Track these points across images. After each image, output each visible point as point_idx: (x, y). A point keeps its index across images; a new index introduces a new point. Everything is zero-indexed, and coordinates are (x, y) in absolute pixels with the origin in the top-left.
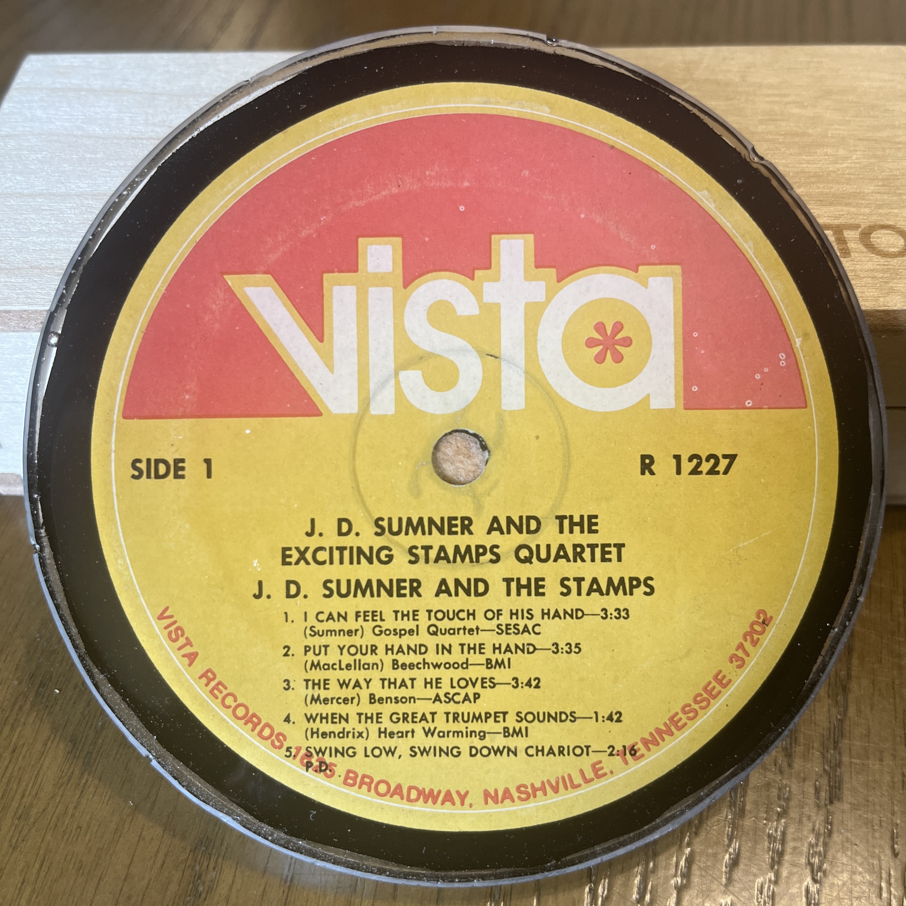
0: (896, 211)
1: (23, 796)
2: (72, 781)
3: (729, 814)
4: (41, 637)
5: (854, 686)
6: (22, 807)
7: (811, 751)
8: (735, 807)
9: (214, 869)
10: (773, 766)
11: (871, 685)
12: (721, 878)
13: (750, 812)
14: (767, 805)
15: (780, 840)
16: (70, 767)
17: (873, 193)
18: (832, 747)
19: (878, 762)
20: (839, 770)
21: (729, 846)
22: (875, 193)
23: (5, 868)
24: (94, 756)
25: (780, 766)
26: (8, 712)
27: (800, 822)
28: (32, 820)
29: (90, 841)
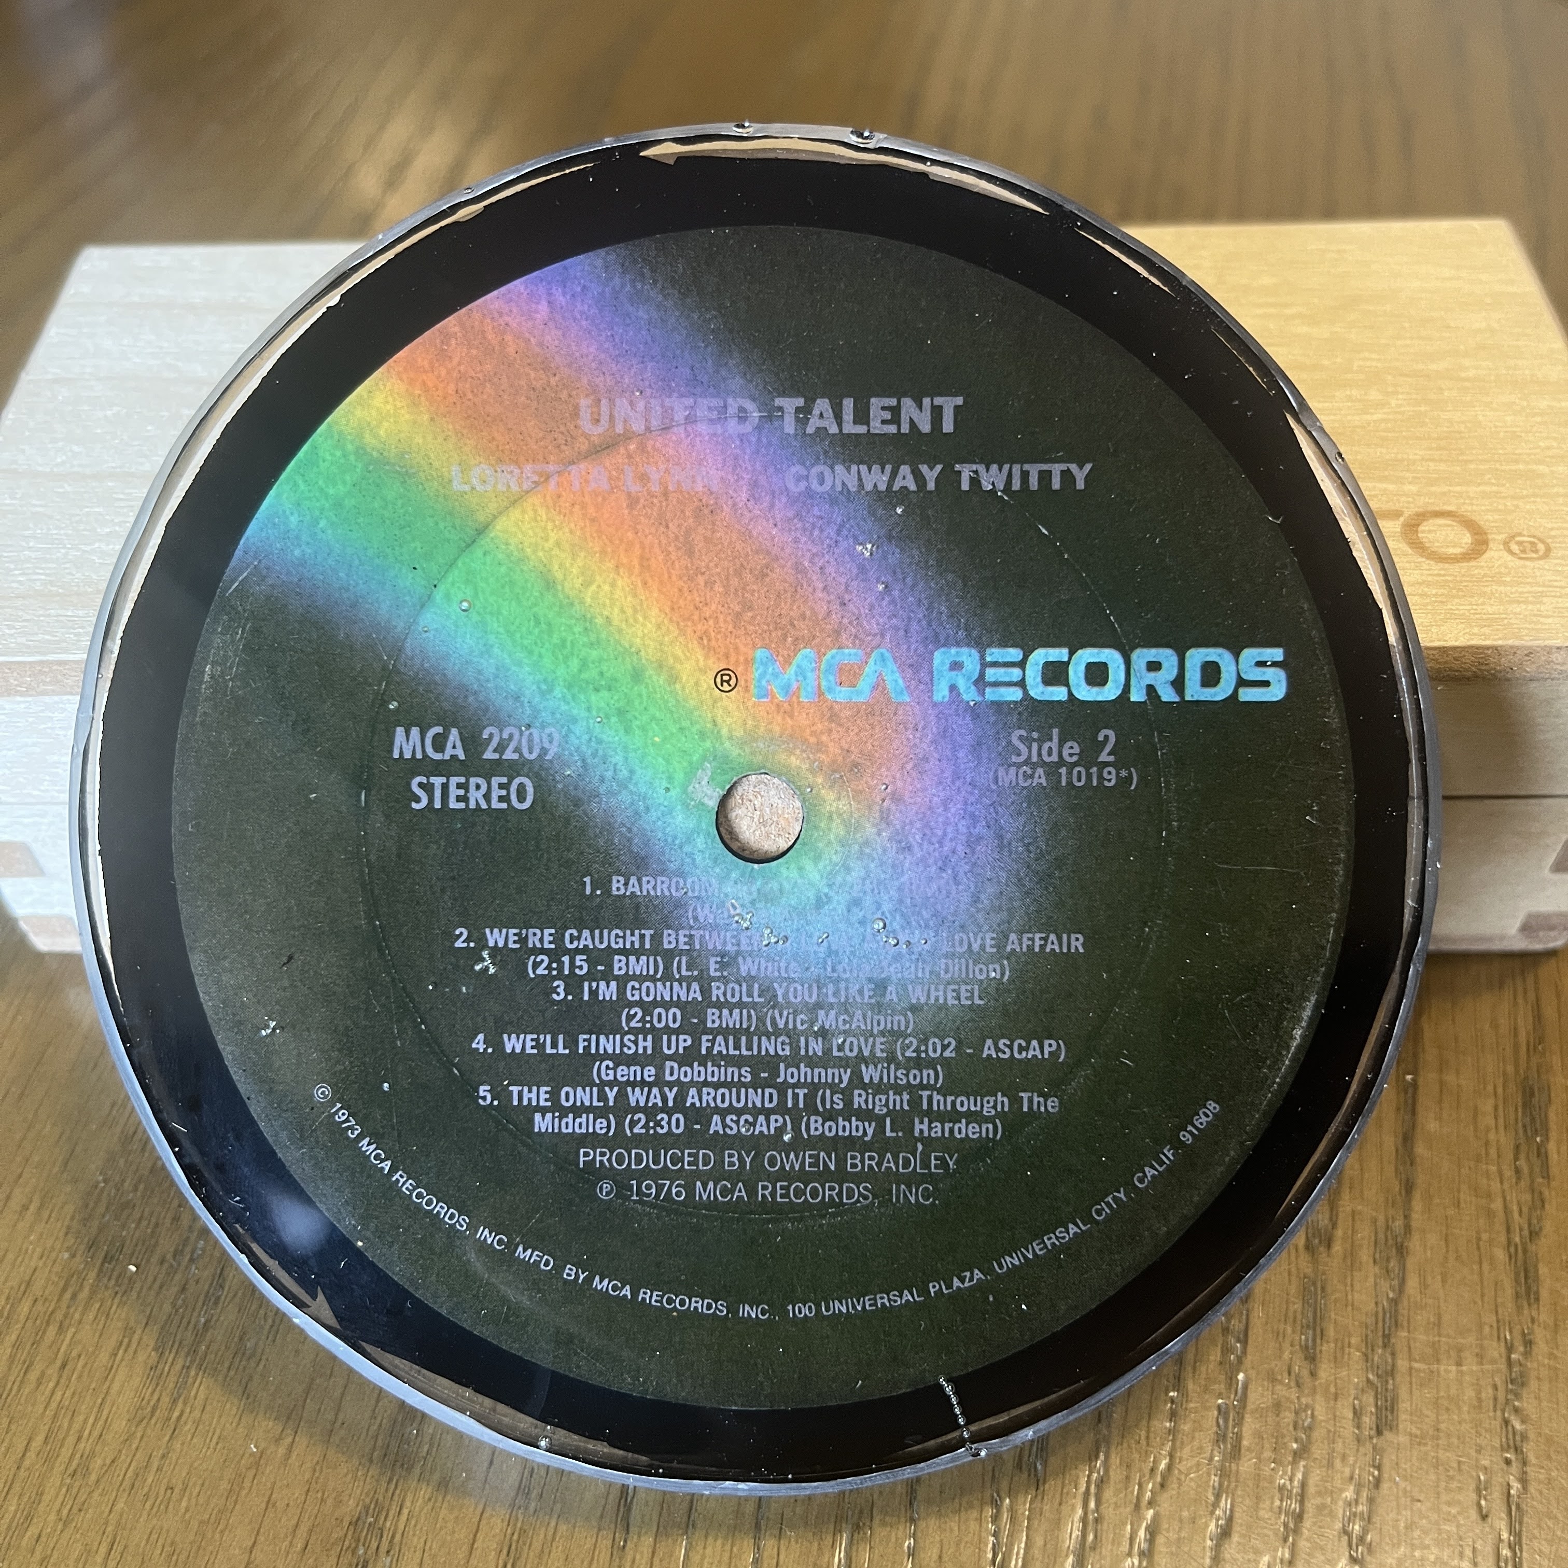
0: (1458, 489)
1: (79, 1439)
2: (157, 1413)
3: (1216, 1453)
4: (105, 1181)
5: (1414, 1244)
6: (78, 1456)
7: (1347, 1350)
8: (1224, 1441)
9: (388, 1552)
10: (1286, 1375)
11: (1443, 1243)
12: (1203, 1558)
13: (1249, 1449)
14: (1277, 1438)
15: (1297, 1494)
16: (154, 1390)
17: (1423, 460)
18: (1381, 1343)
19: (1454, 1368)
20: (1391, 1382)
21: (1216, 1505)
22: (1427, 460)
23: (51, 1556)
24: (193, 1373)
25: (1298, 1376)
26: (53, 1304)
27: (1330, 1465)
28: (93, 1477)
29: (187, 1510)
